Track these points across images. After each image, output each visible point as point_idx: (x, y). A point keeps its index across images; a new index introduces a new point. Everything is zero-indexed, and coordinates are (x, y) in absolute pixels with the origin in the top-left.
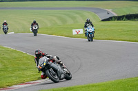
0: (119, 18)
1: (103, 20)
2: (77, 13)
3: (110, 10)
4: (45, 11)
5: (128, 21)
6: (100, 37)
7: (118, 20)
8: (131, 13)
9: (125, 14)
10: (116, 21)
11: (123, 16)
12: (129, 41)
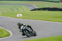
0: (39, 9)
1: (31, 10)
2: (19, 7)
3: (35, 6)
4: (4, 5)
5: (43, 11)
6: (30, 18)
7: (38, 10)
8: (45, 7)
9: (42, 8)
10: (38, 11)
11: (41, 9)
12: (44, 20)
